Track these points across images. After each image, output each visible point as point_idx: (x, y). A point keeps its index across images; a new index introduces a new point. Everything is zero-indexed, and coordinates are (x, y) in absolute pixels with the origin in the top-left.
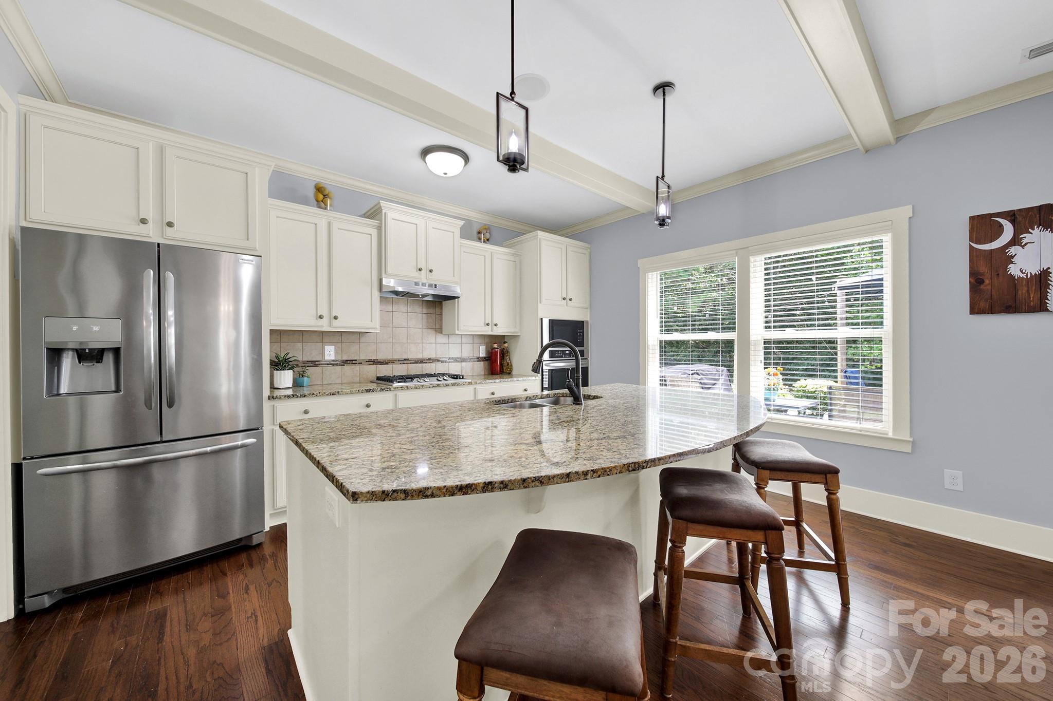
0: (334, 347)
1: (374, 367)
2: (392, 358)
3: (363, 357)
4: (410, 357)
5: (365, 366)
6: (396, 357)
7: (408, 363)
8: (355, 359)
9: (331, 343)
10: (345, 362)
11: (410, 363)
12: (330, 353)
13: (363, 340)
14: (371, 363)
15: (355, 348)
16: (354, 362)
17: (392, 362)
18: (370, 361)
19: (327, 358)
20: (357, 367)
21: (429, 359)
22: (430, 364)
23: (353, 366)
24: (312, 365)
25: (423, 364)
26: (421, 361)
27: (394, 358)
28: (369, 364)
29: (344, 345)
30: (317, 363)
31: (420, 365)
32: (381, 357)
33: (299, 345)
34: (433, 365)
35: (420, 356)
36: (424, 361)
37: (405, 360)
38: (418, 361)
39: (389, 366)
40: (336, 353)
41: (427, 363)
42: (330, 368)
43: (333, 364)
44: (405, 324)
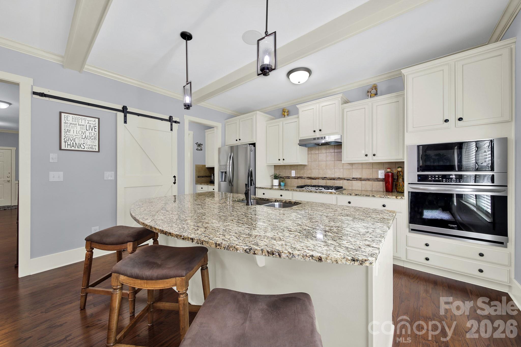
0: (295, 171)
1: (310, 180)
2: (318, 176)
3: (305, 176)
4: (327, 176)
5: (306, 180)
6: (320, 176)
7: (326, 180)
8: (302, 176)
9: (294, 170)
10: (298, 178)
11: (328, 180)
12: (293, 174)
13: (305, 168)
14: (309, 178)
15: (302, 172)
16: (302, 178)
17: (318, 178)
18: (308, 177)
19: (292, 176)
20: (303, 180)
21: (339, 178)
22: (339, 181)
23: (302, 180)
24: (288, 178)
25: (335, 181)
26: (334, 179)
27: (319, 176)
28: (308, 179)
29: (298, 170)
30: (289, 177)
31: (333, 181)
32: (313, 176)
33: (284, 170)
34: (341, 181)
35: (333, 176)
36: (335, 179)
37: (325, 178)
38: (331, 179)
39: (317, 181)
40: (295, 174)
41: (337, 180)
42: (294, 179)
43: (295, 178)
44: (325, 159)
